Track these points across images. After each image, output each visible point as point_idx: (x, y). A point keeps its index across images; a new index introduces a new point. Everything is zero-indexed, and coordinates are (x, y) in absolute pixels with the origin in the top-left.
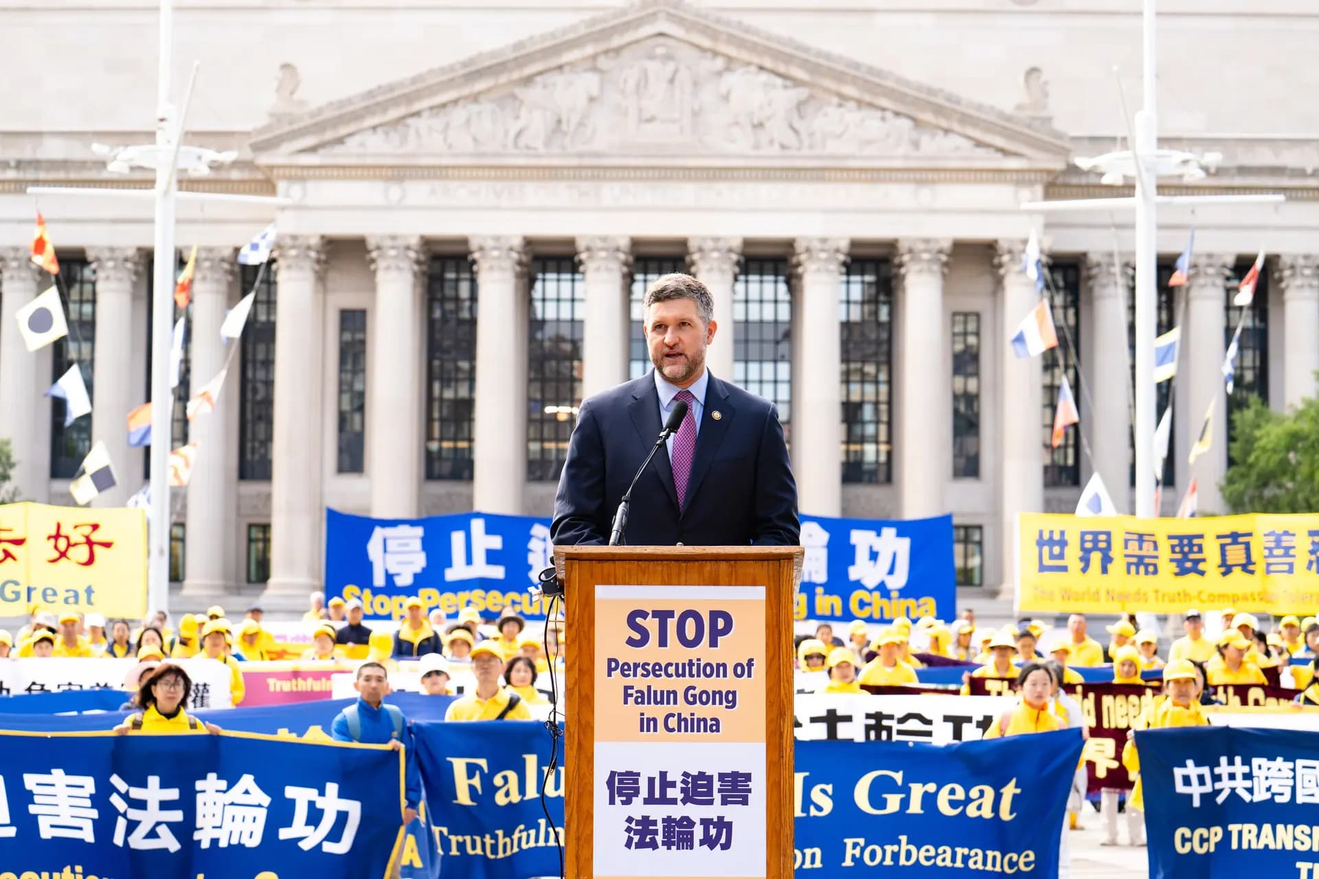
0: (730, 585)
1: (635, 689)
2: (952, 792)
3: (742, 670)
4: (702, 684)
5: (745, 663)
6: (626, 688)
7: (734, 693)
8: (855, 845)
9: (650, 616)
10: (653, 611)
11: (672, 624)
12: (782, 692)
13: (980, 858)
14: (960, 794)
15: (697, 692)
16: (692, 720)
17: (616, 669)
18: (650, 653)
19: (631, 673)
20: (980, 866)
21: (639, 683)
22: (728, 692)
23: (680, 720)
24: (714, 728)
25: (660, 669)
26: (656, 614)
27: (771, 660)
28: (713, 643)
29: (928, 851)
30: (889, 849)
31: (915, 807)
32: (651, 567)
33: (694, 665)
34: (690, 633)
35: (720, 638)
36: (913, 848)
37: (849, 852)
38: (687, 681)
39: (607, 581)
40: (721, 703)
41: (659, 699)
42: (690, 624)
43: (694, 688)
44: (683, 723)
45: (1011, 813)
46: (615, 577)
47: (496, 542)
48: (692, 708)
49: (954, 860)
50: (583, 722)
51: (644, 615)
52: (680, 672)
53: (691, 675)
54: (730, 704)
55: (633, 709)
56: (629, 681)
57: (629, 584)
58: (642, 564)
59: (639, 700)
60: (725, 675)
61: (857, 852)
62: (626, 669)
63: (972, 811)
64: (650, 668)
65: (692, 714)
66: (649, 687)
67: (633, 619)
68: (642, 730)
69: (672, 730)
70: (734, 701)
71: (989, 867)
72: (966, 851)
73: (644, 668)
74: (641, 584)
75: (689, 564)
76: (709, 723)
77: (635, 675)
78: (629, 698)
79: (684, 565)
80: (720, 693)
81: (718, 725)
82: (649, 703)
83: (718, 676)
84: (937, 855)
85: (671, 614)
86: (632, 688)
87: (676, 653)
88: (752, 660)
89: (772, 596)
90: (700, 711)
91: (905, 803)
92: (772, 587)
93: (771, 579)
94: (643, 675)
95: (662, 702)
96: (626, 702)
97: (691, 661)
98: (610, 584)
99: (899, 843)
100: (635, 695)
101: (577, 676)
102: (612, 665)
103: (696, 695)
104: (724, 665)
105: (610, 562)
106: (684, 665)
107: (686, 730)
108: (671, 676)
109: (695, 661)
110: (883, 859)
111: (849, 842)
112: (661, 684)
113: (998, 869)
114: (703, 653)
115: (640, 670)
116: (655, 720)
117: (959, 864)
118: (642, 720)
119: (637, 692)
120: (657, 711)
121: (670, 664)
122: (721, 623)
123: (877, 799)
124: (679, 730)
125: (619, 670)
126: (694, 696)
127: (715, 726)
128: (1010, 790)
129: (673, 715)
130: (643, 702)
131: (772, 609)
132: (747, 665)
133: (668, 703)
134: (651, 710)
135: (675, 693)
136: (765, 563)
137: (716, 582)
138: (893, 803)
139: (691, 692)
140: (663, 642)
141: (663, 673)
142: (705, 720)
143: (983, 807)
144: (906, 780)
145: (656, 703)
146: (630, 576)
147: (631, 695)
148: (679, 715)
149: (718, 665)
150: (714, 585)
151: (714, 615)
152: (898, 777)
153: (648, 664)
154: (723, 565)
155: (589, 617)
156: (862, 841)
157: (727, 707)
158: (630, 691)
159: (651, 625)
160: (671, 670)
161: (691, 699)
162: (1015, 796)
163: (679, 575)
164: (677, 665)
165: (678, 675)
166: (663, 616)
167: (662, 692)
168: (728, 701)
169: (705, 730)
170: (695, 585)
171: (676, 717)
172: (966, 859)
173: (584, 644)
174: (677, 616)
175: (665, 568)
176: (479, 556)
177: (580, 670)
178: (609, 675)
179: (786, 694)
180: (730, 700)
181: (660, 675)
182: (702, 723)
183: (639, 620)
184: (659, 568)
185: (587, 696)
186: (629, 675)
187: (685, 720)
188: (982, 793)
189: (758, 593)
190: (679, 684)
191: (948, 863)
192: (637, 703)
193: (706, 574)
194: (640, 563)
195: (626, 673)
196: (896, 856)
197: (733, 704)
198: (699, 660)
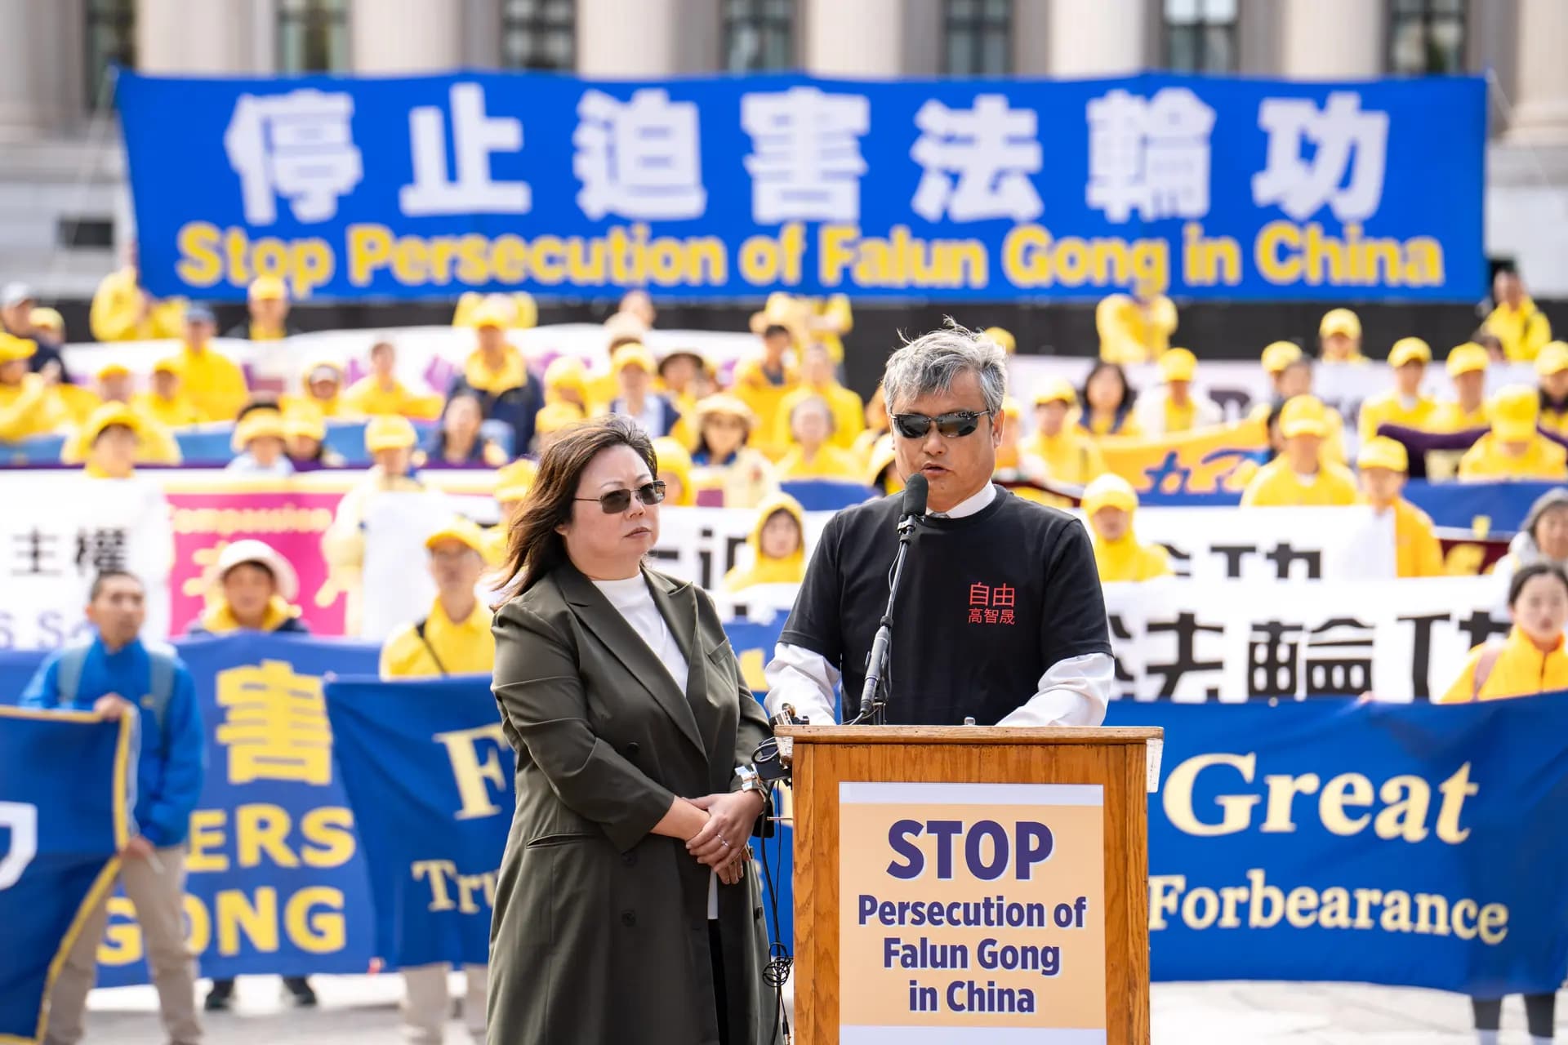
0: (1048, 782)
1: (903, 943)
2: (1349, 789)
3: (1071, 914)
4: (1007, 935)
5: (1072, 904)
6: (889, 942)
7: (1055, 951)
8: (1167, 890)
9: (925, 829)
10: (929, 823)
11: (958, 842)
12: (1131, 951)
13: (1404, 908)
14: (1364, 793)
15: (998, 948)
16: (991, 992)
17: (871, 912)
18: (926, 887)
19: (896, 918)
20: (1404, 924)
21: (909, 933)
22: (1046, 950)
23: (971, 992)
24: (1025, 1005)
25: (941, 913)
26: (933, 827)
27: (1113, 901)
28: (1023, 873)
29: (1303, 898)
30: (1232, 895)
31: (1279, 819)
32: (925, 755)
33: (992, 906)
34: (987, 857)
35: (1032, 865)
36: (1275, 894)
37: (1157, 902)
38: (982, 931)
39: (856, 776)
40: (1035, 966)
41: (939, 960)
42: (987, 843)
43: (993, 942)
44: (976, 997)
45: (1461, 828)
46: (870, 771)
47: (507, 134)
48: (991, 974)
49: (1353, 912)
50: (823, 996)
51: (915, 828)
52: (972, 917)
53: (989, 922)
54: (1051, 968)
55: (900, 976)
56: (894, 930)
57: (890, 781)
58: (913, 750)
59: (909, 960)
60: (1041, 923)
61: (1171, 902)
62: (888, 912)
63: (1386, 826)
64: (924, 910)
65: (991, 983)
66: (924, 941)
67: (898, 834)
68: (913, 1007)
69: (960, 1008)
70: (1056, 963)
71: (1423, 926)
72: (1375, 896)
73: (915, 911)
74: (910, 781)
75: (984, 750)
76: (1017, 997)
77: (902, 921)
78: (893, 958)
79: (975, 751)
80: (1034, 950)
81: (1030, 1000)
82: (924, 965)
83: (1030, 923)
84: (1321, 905)
85: (956, 827)
86: (897, 941)
87: (964, 887)
88: (1083, 899)
89: (1114, 800)
90: (1004, 978)
91: (1259, 813)
92: (1114, 786)
93: (1112, 775)
94: (914, 922)
95: (943, 964)
96: (888, 964)
97: (987, 900)
98: (862, 780)
99: (1248, 884)
100: (902, 953)
101: (812, 923)
102: (867, 906)
103: (996, 953)
104: (1040, 907)
105: (860, 747)
106: (977, 906)
107: (982, 1008)
108: (957, 923)
109: (994, 901)
110: (1220, 914)
111: (1157, 883)
112: (941, 935)
113: (1441, 928)
114: (1008, 887)
115: (909, 914)
116: (933, 992)
117: (1363, 921)
118: (913, 992)
119: (905, 948)
120: (936, 978)
121: (956, 905)
122: (1034, 842)
123: (1206, 807)
124: (971, 1008)
125: (877, 913)
126: (993, 954)
127: (1027, 1001)
128: (1458, 788)
129: (960, 984)
130: (914, 964)
131: (1113, 821)
132: (1076, 907)
133: (954, 965)
134: (928, 976)
135: (963, 949)
136: (1103, 749)
137: (1026, 779)
138: (1237, 812)
139: (989, 948)
140: (944, 870)
141: (944, 918)
142: (1010, 992)
143: (1409, 819)
144: (1262, 771)
145: (935, 964)
146: (893, 771)
147: (896, 953)
148: (971, 984)
149: (1031, 907)
150: (1024, 782)
151: (1024, 829)
152: (1246, 765)
153: (922, 905)
154: (1037, 751)
155: (830, 832)
156: (1179, 882)
157: (1045, 973)
158: (894, 947)
159: (926, 844)
160: (958, 914)
161: (989, 960)
162: (1468, 799)
163: (969, 765)
164: (967, 906)
165: (968, 922)
166: (944, 830)
167: (944, 948)
168: (1046, 963)
169: (1011, 1009)
170: (992, 782)
171: (966, 987)
172: (1376, 911)
173: (824, 873)
174: (966, 829)
175: (947, 756)
176: (473, 163)
177: (816, 913)
178: (862, 921)
179: (1136, 954)
180: (1049, 960)
181: (940, 922)
182: (1006, 997)
183: (907, 836)
184: (938, 756)
185: (827, 952)
186: (892, 922)
187: (980, 992)
188: (1405, 793)
189: (1093, 795)
190: (970, 936)
191: (1343, 920)
192: (904, 964)
193: (1011, 765)
194: (909, 747)
195: (889, 917)
196: (1243, 909)
197: (1053, 968)
198: (1000, 898)
